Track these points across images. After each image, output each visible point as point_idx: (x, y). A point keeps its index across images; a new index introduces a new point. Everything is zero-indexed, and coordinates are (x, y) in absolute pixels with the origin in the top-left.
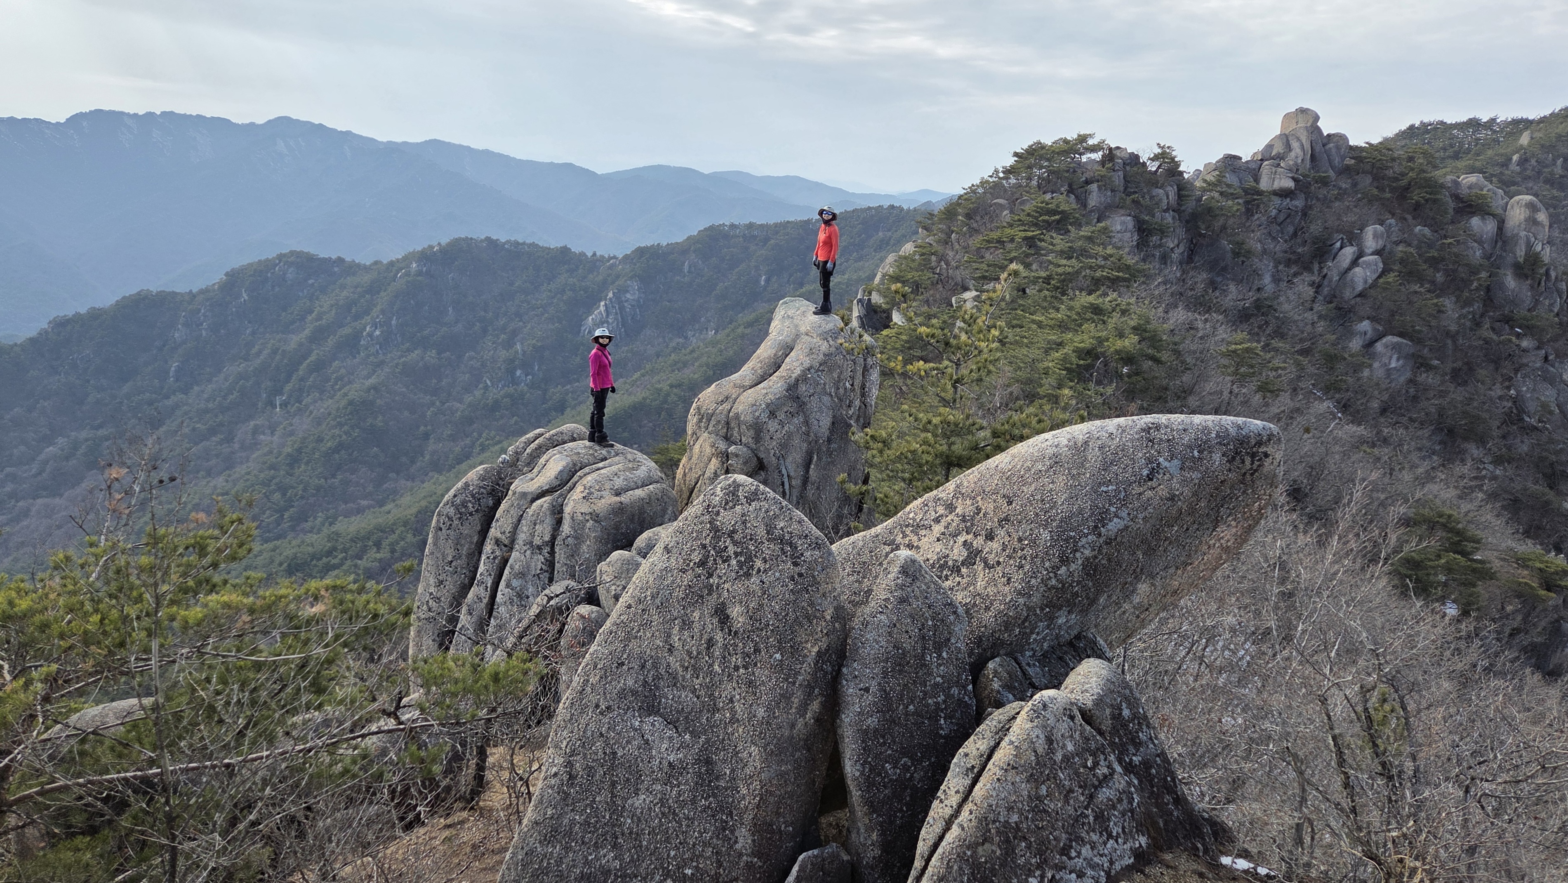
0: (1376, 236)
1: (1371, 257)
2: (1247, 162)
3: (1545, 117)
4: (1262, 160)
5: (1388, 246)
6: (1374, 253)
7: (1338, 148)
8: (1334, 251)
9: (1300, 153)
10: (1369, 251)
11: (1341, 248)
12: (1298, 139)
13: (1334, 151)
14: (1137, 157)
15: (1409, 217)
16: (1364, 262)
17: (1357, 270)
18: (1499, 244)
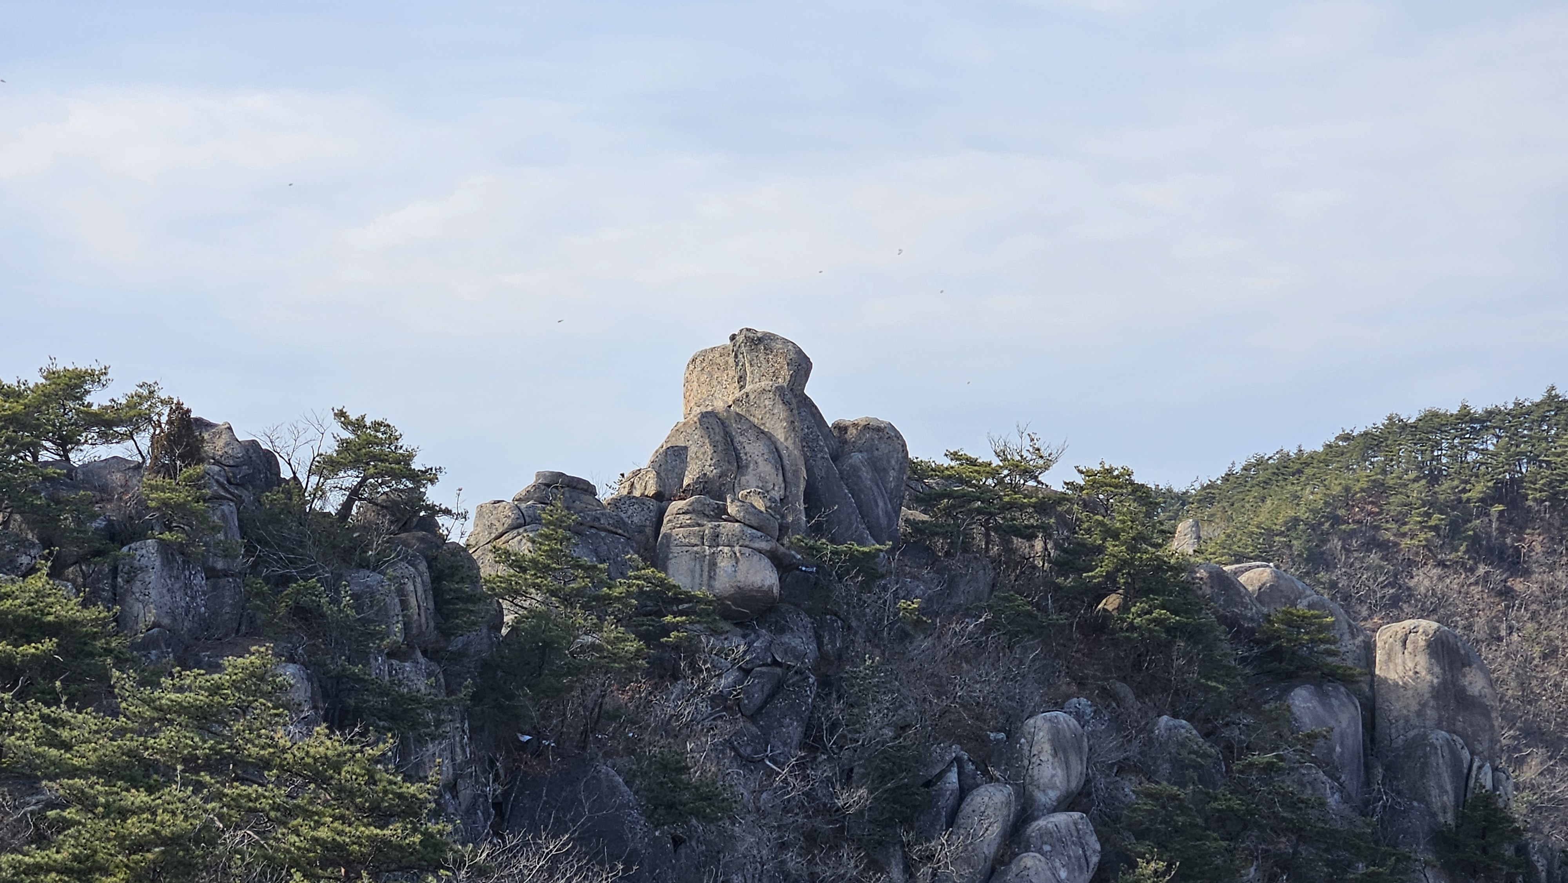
0: (1059, 746)
1: (1061, 818)
2: (616, 503)
3: (1212, 485)
4: (659, 496)
5: (1101, 782)
6: (1068, 803)
7: (878, 468)
8: (946, 802)
9: (774, 478)
10: (1047, 797)
11: (964, 791)
12: (761, 433)
13: (866, 474)
14: (269, 460)
15: (1124, 689)
16: (1045, 834)
17: (1030, 860)
18: (1379, 772)
